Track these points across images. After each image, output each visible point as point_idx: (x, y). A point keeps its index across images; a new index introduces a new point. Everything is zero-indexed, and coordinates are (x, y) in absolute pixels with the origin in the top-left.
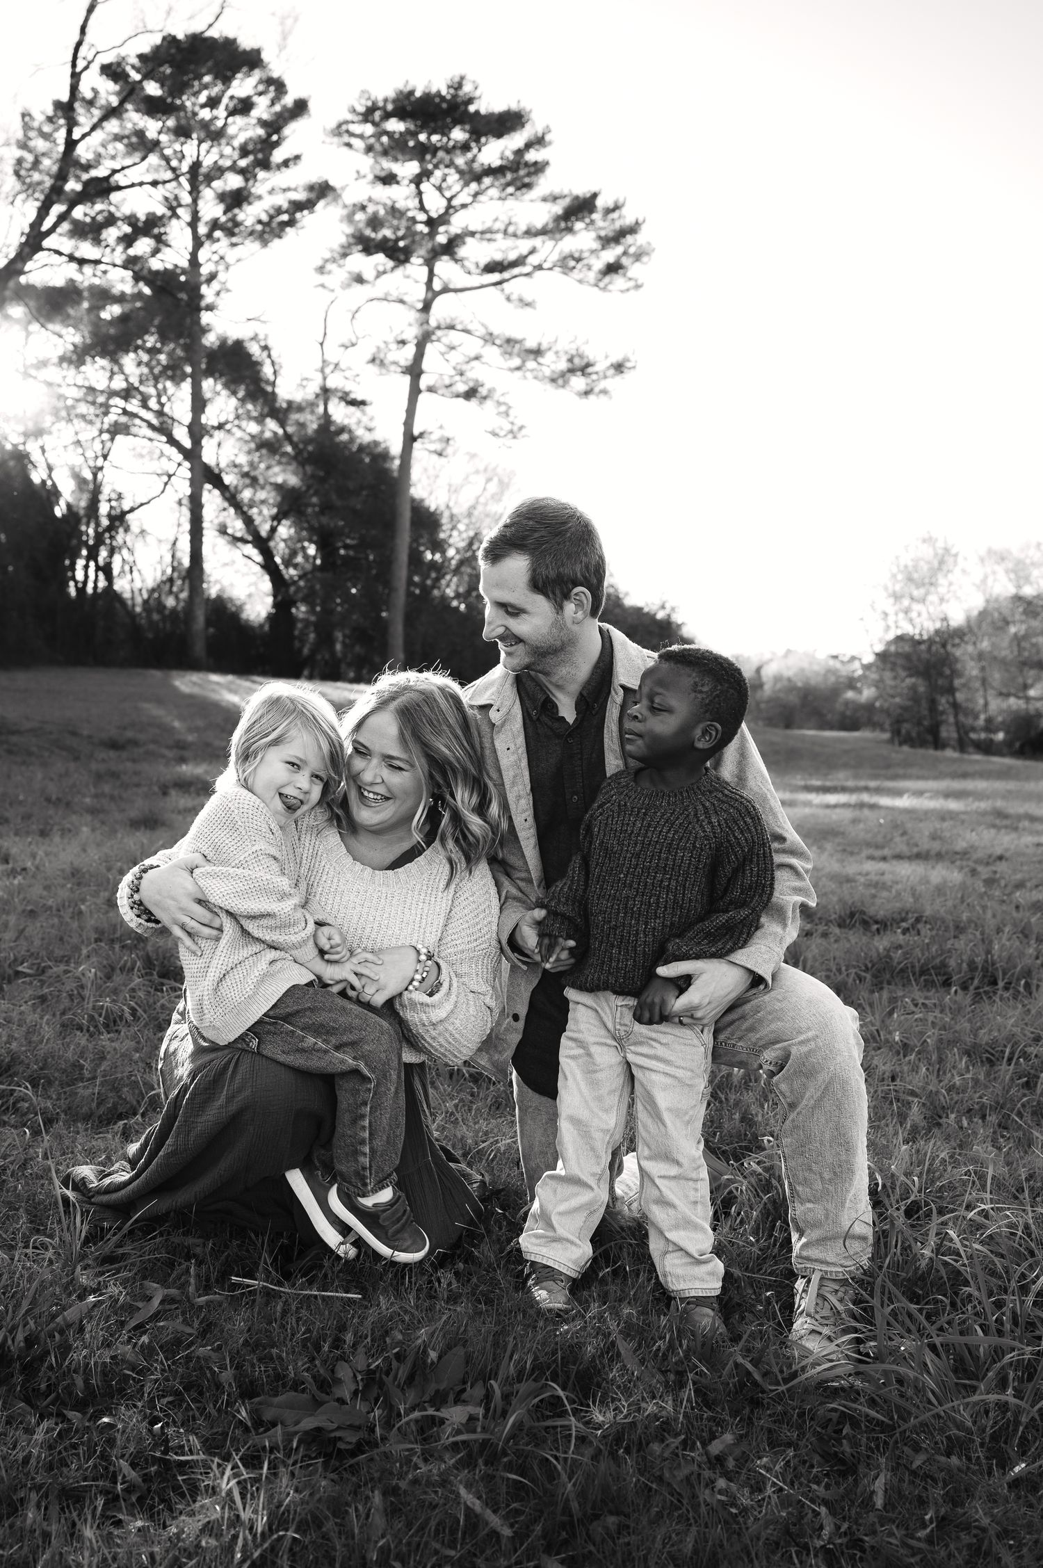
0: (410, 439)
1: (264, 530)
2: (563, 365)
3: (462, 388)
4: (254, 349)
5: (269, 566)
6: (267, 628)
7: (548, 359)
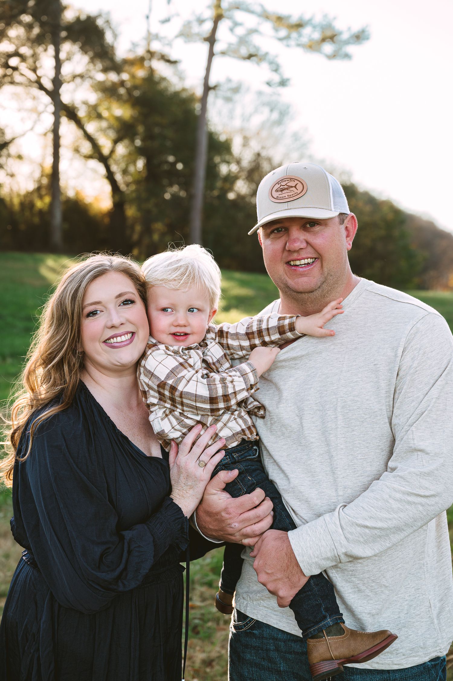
0: (207, 88)
1: (106, 151)
2: (317, 36)
3: (244, 51)
4: (100, 22)
5: (110, 176)
6: (107, 220)
7: (307, 31)
